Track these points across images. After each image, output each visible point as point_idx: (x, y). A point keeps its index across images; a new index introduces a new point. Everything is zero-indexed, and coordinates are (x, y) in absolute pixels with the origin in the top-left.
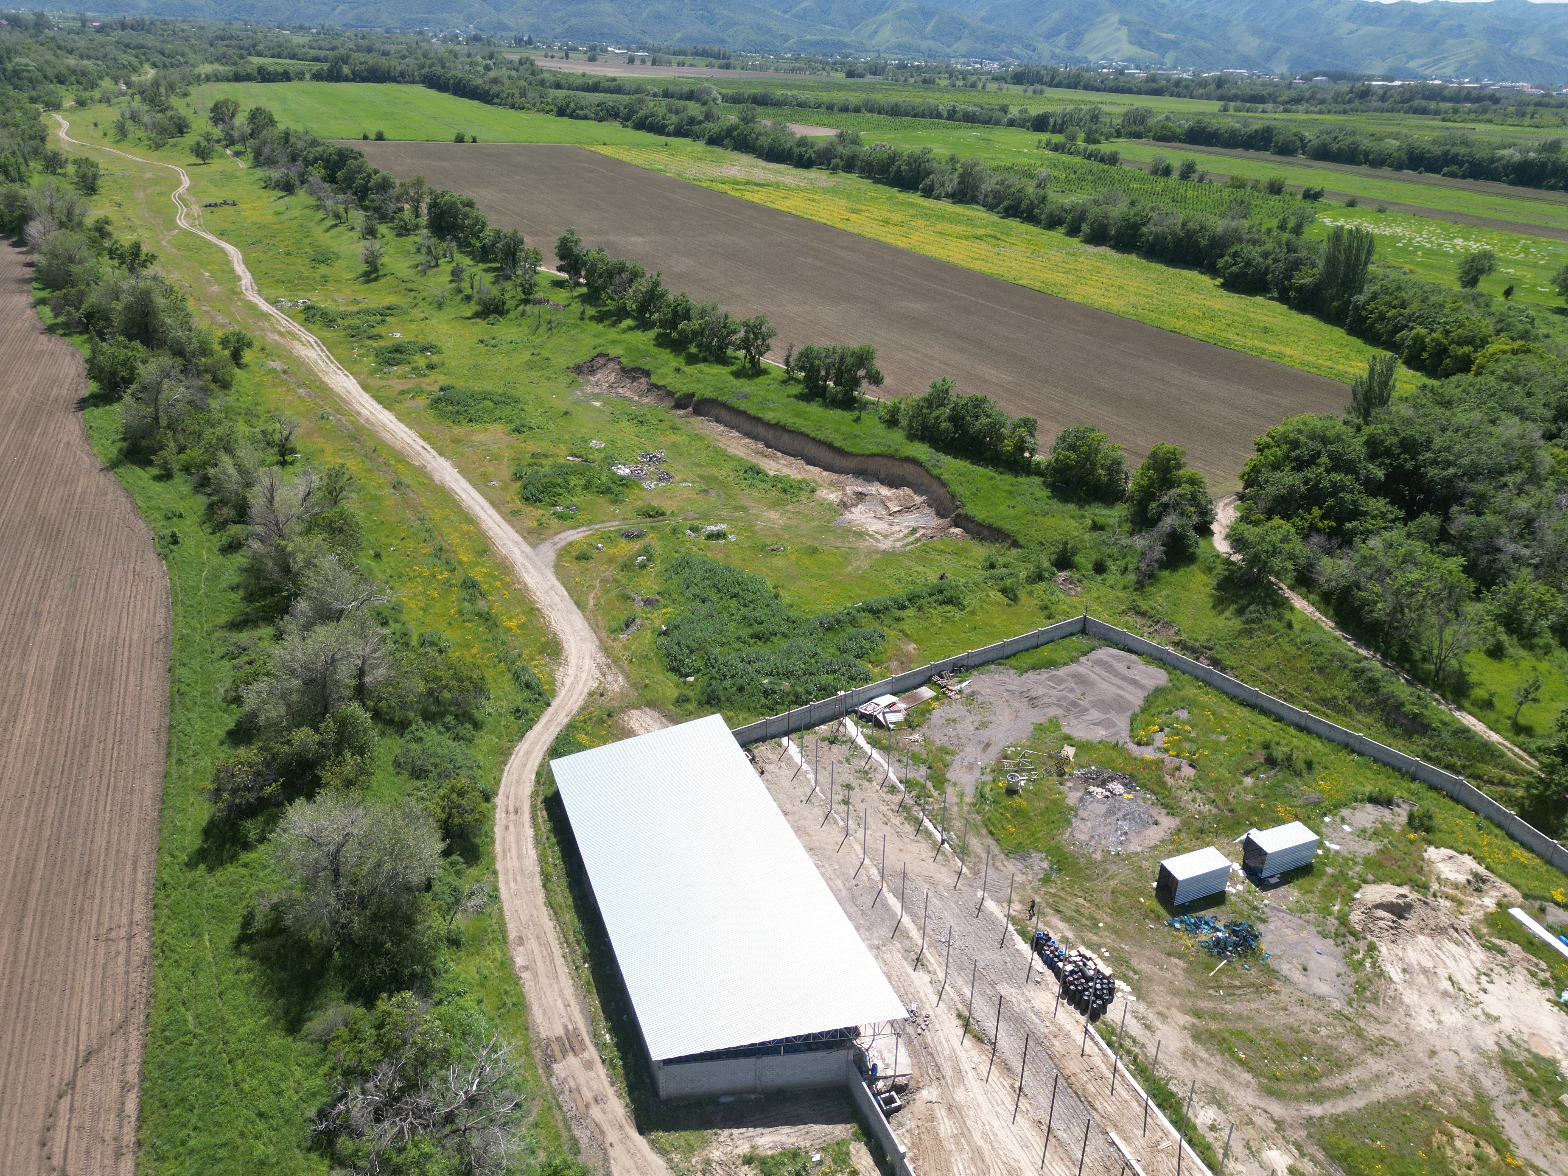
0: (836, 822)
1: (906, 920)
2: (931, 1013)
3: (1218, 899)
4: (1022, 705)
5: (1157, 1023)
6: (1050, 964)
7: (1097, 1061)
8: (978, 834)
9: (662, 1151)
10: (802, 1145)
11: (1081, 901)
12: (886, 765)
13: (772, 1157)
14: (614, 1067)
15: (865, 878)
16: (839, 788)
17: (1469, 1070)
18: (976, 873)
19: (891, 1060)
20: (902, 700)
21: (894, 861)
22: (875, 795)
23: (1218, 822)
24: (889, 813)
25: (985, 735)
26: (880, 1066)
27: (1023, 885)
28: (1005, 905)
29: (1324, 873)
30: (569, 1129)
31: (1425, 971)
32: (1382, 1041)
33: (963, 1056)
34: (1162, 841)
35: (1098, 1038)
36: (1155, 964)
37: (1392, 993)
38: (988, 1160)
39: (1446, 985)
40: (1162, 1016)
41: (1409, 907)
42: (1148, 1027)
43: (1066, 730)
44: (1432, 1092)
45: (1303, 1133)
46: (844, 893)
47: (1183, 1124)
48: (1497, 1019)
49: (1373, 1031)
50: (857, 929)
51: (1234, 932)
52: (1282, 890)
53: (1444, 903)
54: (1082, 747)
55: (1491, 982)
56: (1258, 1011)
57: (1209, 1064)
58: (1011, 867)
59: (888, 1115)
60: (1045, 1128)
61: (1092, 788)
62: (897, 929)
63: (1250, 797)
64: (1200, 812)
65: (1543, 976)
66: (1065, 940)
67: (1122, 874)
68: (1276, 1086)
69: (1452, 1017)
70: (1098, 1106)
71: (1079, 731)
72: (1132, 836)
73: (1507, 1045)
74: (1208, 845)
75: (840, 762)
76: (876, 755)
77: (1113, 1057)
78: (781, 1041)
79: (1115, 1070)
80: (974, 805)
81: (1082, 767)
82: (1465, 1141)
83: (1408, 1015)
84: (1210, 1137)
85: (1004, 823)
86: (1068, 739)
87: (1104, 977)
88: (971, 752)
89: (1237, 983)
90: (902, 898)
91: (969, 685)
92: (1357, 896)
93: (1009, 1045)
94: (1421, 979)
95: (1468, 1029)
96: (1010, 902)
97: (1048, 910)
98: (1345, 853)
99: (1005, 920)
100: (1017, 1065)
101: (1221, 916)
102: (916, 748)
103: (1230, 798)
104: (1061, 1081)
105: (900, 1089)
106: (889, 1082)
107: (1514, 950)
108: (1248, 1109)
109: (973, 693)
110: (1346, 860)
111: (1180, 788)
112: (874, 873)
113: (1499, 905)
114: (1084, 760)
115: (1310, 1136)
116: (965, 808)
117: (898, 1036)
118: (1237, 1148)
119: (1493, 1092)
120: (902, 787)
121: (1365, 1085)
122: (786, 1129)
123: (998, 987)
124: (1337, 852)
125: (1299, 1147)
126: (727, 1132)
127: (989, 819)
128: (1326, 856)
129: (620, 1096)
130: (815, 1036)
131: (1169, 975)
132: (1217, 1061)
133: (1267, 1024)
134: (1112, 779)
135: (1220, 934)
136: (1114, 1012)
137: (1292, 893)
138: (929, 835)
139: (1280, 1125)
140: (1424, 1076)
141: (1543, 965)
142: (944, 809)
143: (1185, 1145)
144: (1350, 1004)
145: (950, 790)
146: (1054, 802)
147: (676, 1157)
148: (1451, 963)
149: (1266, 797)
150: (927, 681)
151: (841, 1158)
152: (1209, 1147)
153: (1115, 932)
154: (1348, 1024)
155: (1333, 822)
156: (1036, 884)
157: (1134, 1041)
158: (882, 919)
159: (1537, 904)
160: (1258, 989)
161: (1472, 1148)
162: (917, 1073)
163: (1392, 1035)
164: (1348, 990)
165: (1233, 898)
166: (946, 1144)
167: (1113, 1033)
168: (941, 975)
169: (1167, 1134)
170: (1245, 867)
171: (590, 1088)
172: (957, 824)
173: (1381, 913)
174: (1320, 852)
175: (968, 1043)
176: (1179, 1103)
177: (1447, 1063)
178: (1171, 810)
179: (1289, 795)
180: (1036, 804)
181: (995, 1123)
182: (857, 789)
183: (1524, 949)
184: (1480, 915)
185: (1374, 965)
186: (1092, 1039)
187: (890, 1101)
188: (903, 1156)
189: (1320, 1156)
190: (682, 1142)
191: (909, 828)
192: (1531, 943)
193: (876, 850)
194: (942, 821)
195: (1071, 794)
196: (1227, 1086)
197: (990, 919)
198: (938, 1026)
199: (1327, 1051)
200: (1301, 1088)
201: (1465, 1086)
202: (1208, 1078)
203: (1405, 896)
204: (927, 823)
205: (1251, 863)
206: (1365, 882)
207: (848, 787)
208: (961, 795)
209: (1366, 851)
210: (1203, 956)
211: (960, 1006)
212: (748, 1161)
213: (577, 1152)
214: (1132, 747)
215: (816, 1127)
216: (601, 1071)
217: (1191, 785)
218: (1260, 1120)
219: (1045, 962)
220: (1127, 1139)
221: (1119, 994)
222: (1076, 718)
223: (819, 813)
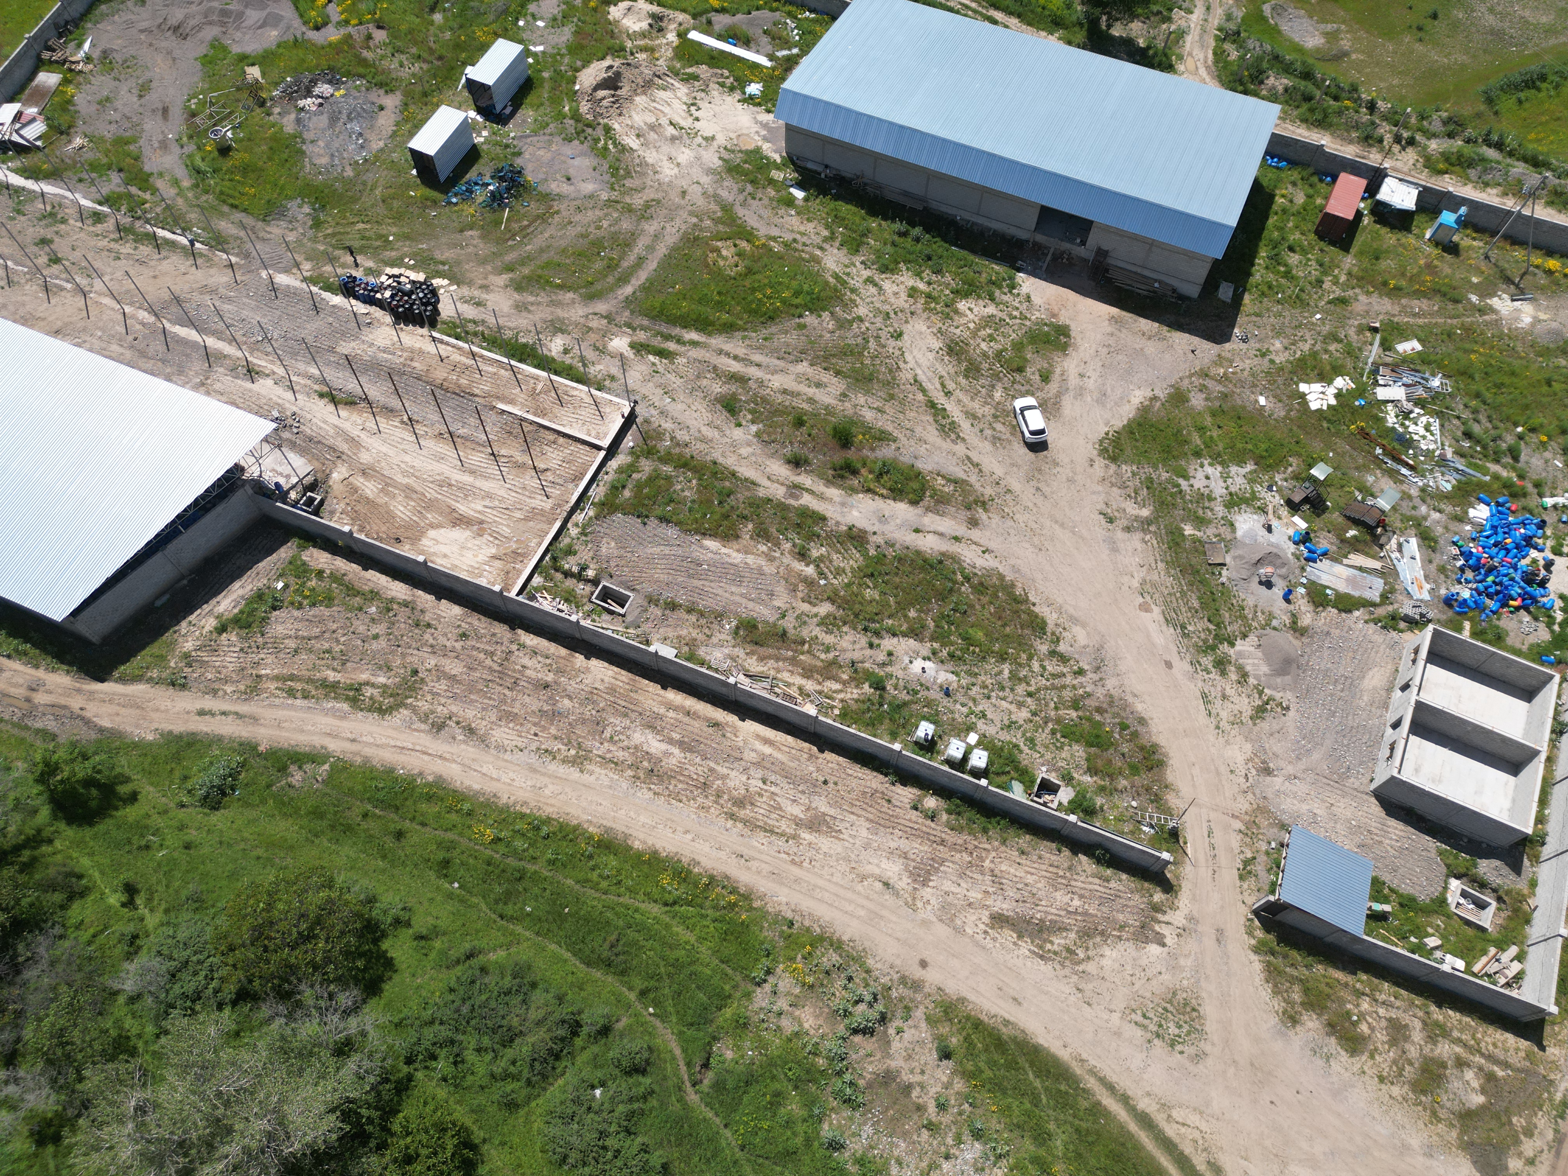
0: (62, 289)
1: (211, 342)
2: (295, 409)
3: (473, 155)
4: (169, 42)
5: (484, 296)
6: (369, 300)
7: (456, 357)
8: (222, 215)
9: (136, 679)
10: (260, 585)
11: (361, 226)
12: (68, 194)
13: (241, 612)
14: (25, 654)
15: (138, 327)
16: (35, 249)
17: (711, 191)
18: (247, 256)
19: (287, 470)
20: (27, 103)
21: (156, 292)
22: (82, 235)
23: (435, 76)
24: (113, 245)
25: (153, 98)
26: (282, 481)
27: (298, 241)
28: (295, 271)
29: (543, 79)
30: (27, 728)
31: (652, 127)
32: (647, 206)
33: (347, 426)
34: (397, 124)
35: (446, 338)
36: (455, 246)
37: (637, 161)
38: (419, 489)
39: (671, 131)
40: (485, 288)
41: (618, 75)
42: (479, 304)
43: (236, 49)
44: (695, 225)
45: (627, 313)
46: (128, 354)
47: (545, 363)
48: (713, 138)
49: (637, 201)
50: (168, 379)
51: (502, 179)
52: (519, 116)
53: (641, 56)
54: (264, 60)
55: (699, 109)
56: (552, 237)
57: (539, 304)
58: (276, 230)
59: (316, 513)
60: (447, 435)
61: (301, 103)
62: (208, 355)
63: (448, 35)
64: (414, 75)
65: (729, 82)
66: (369, 271)
67: (380, 177)
68: (593, 289)
69: (685, 155)
70: (477, 391)
71: (251, 45)
72: (368, 134)
73: (726, 156)
74: (438, 106)
75: (12, 219)
76: (48, 188)
77: (466, 346)
78: (173, 522)
79: (473, 355)
80: (197, 186)
81: (277, 84)
82: (727, 248)
83: (656, 172)
84: (568, 360)
85: (240, 188)
86: (245, 59)
87: (421, 284)
88: (152, 126)
89: (526, 223)
90: (191, 323)
91: (93, 45)
92: (577, 87)
93: (377, 391)
94: (652, 136)
95: (698, 158)
96: (297, 265)
97: (337, 252)
98: (550, 50)
99: (304, 286)
100: (395, 403)
101: (482, 171)
102: (88, 156)
103: (432, 44)
104: (438, 392)
105: (313, 487)
106: (300, 488)
107: (703, 70)
108: (582, 320)
109: (105, 54)
110: (553, 56)
111: (383, 57)
112: (144, 315)
113: (679, 35)
114: (275, 75)
115: (632, 312)
116: (190, 195)
117: (279, 447)
118: (590, 354)
119: (731, 199)
120: (105, 209)
121: (650, 248)
122: (237, 585)
123: (338, 349)
124: (543, 52)
125: (629, 325)
126: (184, 624)
127: (222, 193)
128: (537, 62)
129: (54, 670)
130: (202, 497)
131: (471, 249)
132: (543, 298)
133: (563, 243)
134: (314, 82)
135: (491, 188)
136: (446, 309)
137: (527, 115)
138: (173, 244)
139: (609, 318)
140: (685, 215)
141: (726, 73)
142: (168, 207)
143: (553, 377)
144: (613, 189)
145: (160, 184)
146: (274, 138)
147: (155, 674)
148: (666, 109)
149: (461, 27)
150: (39, 65)
151: (301, 571)
152: (571, 367)
153: (407, 237)
154: (619, 206)
155: (527, 22)
156: (310, 233)
157: (475, 322)
158: (187, 356)
159: (704, 19)
160: (543, 218)
161: (733, 249)
162: (317, 464)
163: (652, 196)
164: (607, 177)
165: (485, 147)
166: (380, 501)
167: (456, 326)
168: (281, 371)
169: (537, 378)
170: (479, 111)
171: (16, 685)
172: (193, 216)
173: (601, 93)
174: (530, 60)
175: (344, 413)
176: (533, 349)
177: (695, 193)
178: (386, 85)
179: (479, 14)
180: (257, 150)
181: (407, 458)
182: (57, 239)
183: (711, 66)
184: (670, 53)
185: (615, 144)
186: (442, 342)
187: (311, 500)
188: (351, 533)
189: (646, 322)
190: (149, 659)
191: (145, 250)
192: (712, 58)
193: (128, 291)
194: (176, 222)
195: (285, 121)
196: (560, 313)
197: (291, 293)
198: (309, 416)
199: (614, 237)
200: (610, 279)
201: (713, 207)
202: (543, 316)
203: (611, 67)
204: (161, 233)
205: (483, 104)
206: (577, 70)
207: (44, 242)
208: (176, 182)
209: (564, 39)
210: (489, 216)
211: (316, 387)
212: (222, 629)
213: (54, 737)
214: (313, 35)
215: (261, 565)
216: (15, 665)
217: (389, 50)
218: (594, 323)
219: (365, 302)
220: (512, 402)
221: (442, 291)
222: (238, 28)
223: (33, 288)
